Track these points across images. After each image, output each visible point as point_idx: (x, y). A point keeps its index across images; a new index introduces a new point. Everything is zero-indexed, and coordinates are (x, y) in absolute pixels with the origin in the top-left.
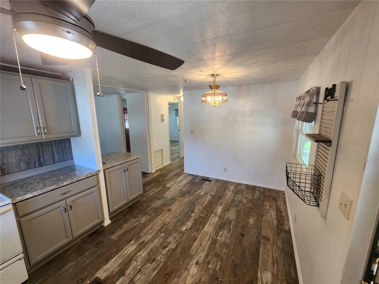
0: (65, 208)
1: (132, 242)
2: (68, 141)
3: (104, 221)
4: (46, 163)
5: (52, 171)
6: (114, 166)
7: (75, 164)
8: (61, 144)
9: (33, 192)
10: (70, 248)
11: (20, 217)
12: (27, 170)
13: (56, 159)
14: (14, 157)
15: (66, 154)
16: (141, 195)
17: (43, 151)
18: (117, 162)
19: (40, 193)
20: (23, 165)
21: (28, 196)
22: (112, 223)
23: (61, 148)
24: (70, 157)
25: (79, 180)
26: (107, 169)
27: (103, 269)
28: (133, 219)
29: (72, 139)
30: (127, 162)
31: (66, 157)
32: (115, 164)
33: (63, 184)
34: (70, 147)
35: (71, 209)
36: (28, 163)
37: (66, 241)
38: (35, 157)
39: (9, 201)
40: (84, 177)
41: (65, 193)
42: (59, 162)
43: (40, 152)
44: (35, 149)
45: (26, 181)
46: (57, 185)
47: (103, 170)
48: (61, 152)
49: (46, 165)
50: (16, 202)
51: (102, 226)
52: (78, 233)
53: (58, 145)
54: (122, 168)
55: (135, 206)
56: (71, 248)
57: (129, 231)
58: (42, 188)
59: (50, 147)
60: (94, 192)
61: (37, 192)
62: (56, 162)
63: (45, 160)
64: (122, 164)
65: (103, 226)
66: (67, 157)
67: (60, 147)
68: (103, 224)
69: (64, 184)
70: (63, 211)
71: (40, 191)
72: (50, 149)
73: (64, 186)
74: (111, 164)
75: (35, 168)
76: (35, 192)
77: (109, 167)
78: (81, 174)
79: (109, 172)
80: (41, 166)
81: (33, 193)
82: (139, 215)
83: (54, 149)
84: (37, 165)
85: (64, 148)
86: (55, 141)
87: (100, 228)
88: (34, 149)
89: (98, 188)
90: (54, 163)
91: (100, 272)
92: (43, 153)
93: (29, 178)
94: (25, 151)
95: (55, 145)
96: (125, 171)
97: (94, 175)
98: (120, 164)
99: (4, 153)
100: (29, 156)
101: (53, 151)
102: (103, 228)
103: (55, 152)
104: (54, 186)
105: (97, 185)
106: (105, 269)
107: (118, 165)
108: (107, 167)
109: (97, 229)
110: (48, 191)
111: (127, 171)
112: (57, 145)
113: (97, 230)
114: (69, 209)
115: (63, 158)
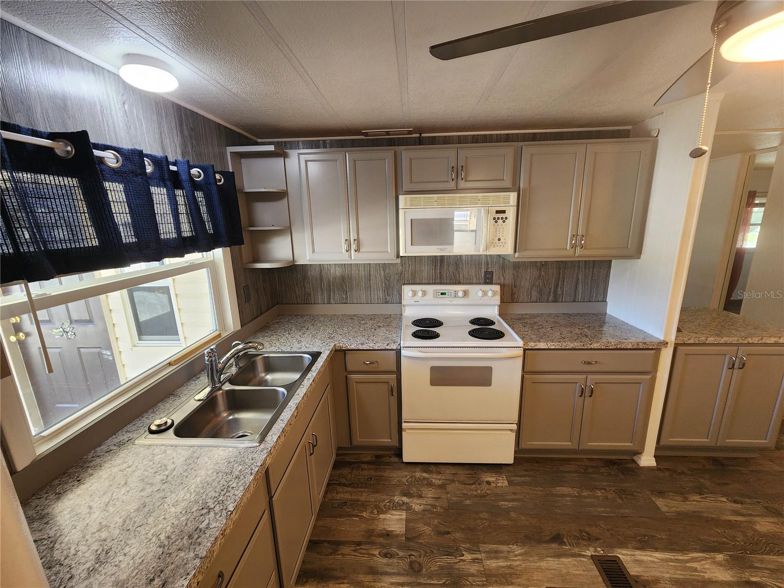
0: (583, 389)
1: (720, 557)
2: (609, 264)
3: (641, 453)
4: (562, 298)
5: (568, 314)
6: (704, 344)
7: (606, 313)
8: (593, 268)
9: (548, 341)
10: (569, 460)
11: (525, 372)
12: (537, 302)
13: (578, 295)
14: (528, 278)
15: (596, 290)
16: (761, 450)
17: (564, 277)
18: (718, 335)
19: (557, 347)
20: (535, 293)
21: (542, 345)
22: (658, 469)
23: (592, 277)
24: (602, 296)
25: (620, 349)
26: (684, 344)
27: (633, 553)
28: (724, 499)
29: (614, 263)
30: (748, 343)
31: (595, 294)
32: (711, 340)
33: (591, 344)
34: (607, 276)
35: (590, 395)
36: (541, 293)
37: (566, 444)
38: (552, 285)
39: (520, 343)
40: (631, 345)
41: (589, 363)
42: (581, 302)
43: (559, 278)
44: (555, 270)
45: (536, 320)
46: (582, 344)
47: (675, 344)
48: (590, 283)
49: (562, 302)
50: (527, 348)
51: (633, 459)
52: (589, 445)
53: (589, 270)
54: (726, 355)
55: (733, 466)
56: (571, 463)
57: (707, 520)
58: (559, 340)
59: (576, 271)
60: (640, 383)
61: (553, 343)
62: (576, 301)
63: (563, 292)
64: (731, 344)
65: (634, 462)
66: (597, 294)
67: (590, 276)
68: (635, 458)
69: (592, 347)
70: (578, 393)
71: (558, 343)
72: (575, 275)
73: (591, 349)
74: (698, 336)
75: (548, 302)
76: (551, 343)
77: (691, 341)
78: (626, 338)
79: (686, 354)
80: (555, 302)
81: (548, 343)
82: (748, 501)
83: (580, 277)
84: (551, 298)
85: (596, 278)
86: (586, 261)
87: (627, 461)
88: (553, 271)
89: (652, 377)
90: (574, 302)
91: (626, 555)
92: (564, 281)
93: (538, 316)
94: (542, 273)
95: (583, 270)
96: (733, 365)
97: (652, 349)
98: (725, 344)
99: (520, 270)
100: (545, 282)
101: (578, 279)
102: (634, 465)
103: (580, 280)
104: (578, 344)
105: (650, 372)
106: (638, 558)
107: (718, 344)
108: (686, 339)
109: (621, 459)
110: (567, 347)
111: (740, 368)
112: (587, 270)
113: (620, 461)
114: (587, 393)
115: (590, 296)
